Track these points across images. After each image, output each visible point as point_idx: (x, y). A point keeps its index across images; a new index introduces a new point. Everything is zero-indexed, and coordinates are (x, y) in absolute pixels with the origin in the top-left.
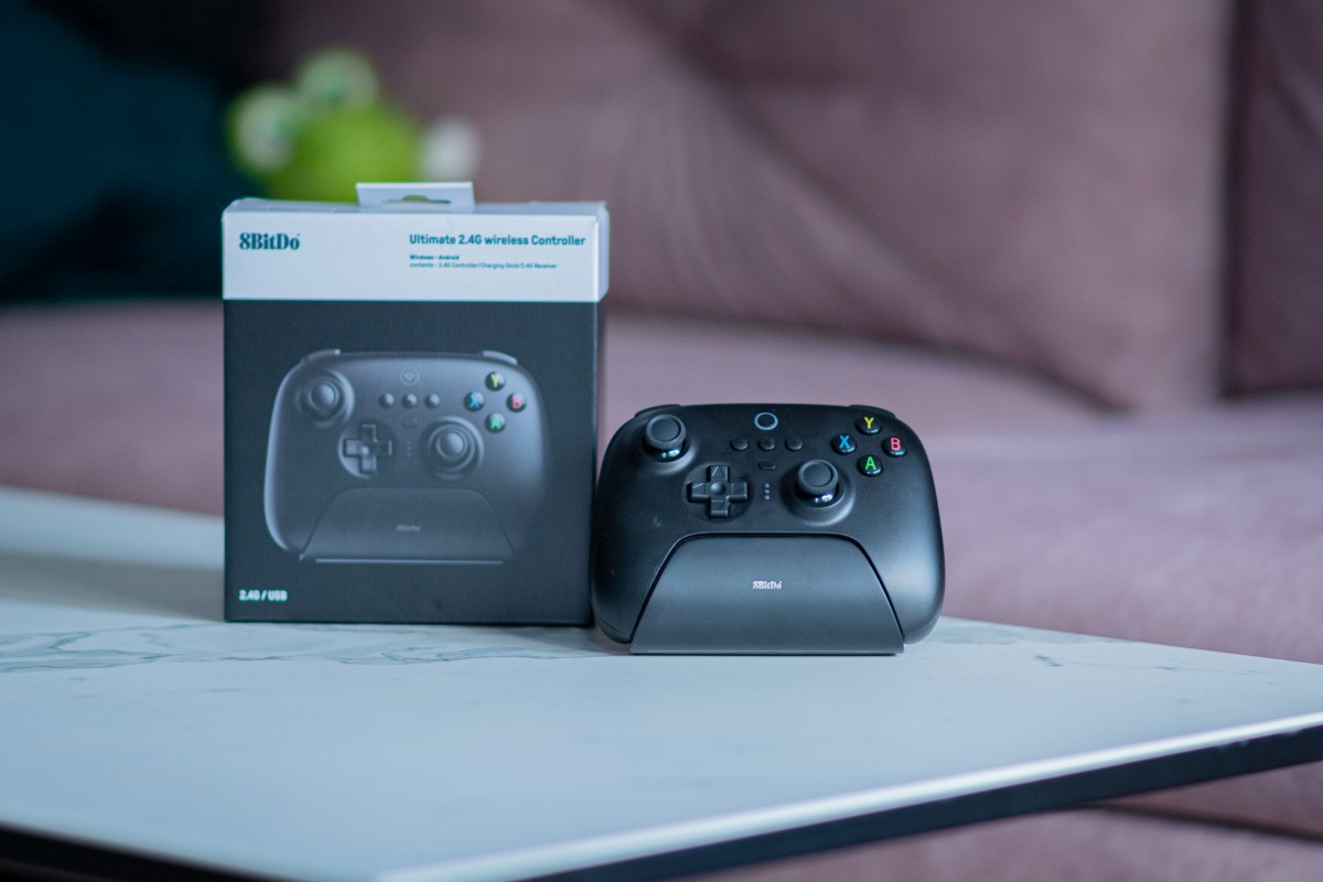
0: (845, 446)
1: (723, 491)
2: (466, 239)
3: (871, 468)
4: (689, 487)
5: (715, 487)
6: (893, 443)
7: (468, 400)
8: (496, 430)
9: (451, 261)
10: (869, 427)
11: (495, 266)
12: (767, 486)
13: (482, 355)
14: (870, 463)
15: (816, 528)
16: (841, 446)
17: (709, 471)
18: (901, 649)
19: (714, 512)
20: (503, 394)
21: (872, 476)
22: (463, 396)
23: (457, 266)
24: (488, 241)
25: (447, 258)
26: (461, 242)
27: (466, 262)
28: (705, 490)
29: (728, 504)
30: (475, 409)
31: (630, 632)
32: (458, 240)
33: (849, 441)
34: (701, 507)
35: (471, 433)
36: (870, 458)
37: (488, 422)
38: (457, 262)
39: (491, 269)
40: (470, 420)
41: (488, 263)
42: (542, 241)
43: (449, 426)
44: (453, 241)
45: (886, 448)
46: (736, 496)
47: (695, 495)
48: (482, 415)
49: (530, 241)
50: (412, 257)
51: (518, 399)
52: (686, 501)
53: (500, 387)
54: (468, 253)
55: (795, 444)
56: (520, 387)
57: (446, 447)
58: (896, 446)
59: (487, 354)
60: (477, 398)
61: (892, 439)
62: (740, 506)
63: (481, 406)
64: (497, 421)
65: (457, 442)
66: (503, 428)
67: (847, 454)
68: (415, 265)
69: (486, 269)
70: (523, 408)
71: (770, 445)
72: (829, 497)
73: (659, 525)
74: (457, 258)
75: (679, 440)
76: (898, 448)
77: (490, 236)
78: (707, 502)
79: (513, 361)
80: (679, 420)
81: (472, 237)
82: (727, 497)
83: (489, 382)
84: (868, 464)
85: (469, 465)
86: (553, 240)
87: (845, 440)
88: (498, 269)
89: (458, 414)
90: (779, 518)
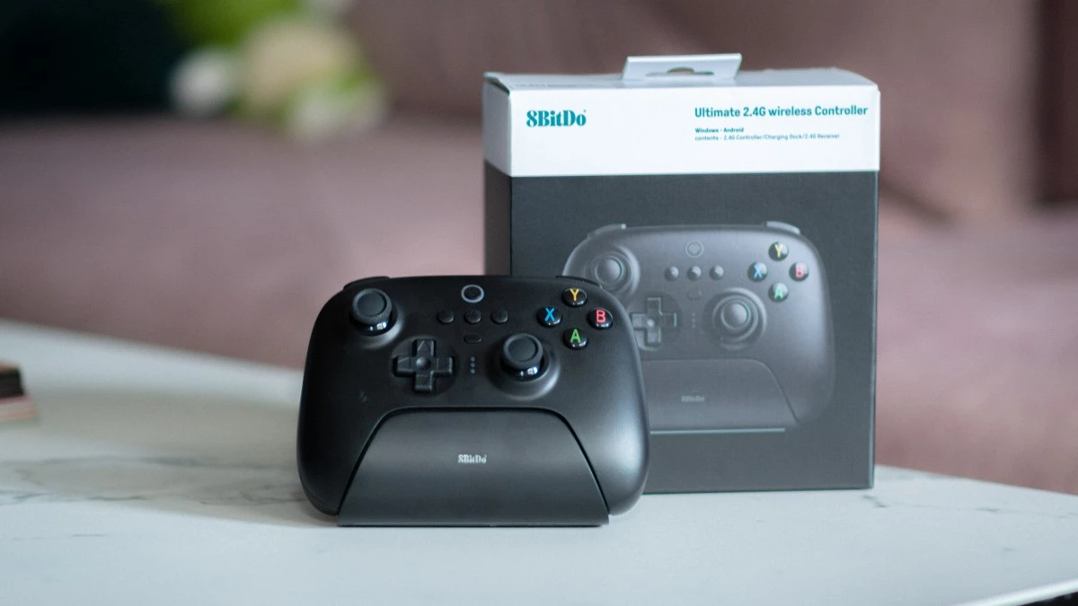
0: (550, 319)
1: (428, 365)
2: (751, 112)
3: (575, 341)
4: (395, 360)
5: (419, 362)
6: (598, 315)
7: (752, 270)
8: (779, 300)
9: (735, 134)
10: (575, 299)
11: (779, 138)
12: (473, 359)
13: (765, 224)
14: (575, 336)
15: (522, 402)
16: (547, 319)
17: (415, 344)
18: (606, 520)
19: (418, 387)
20: (787, 264)
21: (578, 348)
22: (748, 265)
23: (742, 138)
24: (772, 113)
25: (732, 130)
26: (745, 115)
27: (752, 134)
28: (411, 364)
29: (431, 380)
30: (758, 280)
31: (338, 505)
32: (742, 112)
33: (554, 314)
34: (404, 381)
35: (754, 303)
36: (576, 331)
37: (771, 292)
38: (740, 134)
39: (776, 140)
40: (752, 290)
41: (772, 134)
42: (825, 112)
43: (732, 297)
44: (737, 113)
45: (591, 319)
46: (441, 371)
47: (400, 369)
48: (765, 285)
49: (813, 111)
50: (698, 131)
51: (801, 269)
52: (393, 376)
53: (783, 257)
54: (752, 125)
55: (501, 316)
56: (801, 255)
57: (731, 318)
58: (601, 318)
59: (771, 224)
60: (761, 269)
61: (598, 312)
62: (444, 381)
63: (764, 276)
64: (780, 290)
65: (741, 312)
66: (786, 297)
67: (553, 326)
68: (700, 139)
69: (770, 140)
70: (805, 277)
71: (476, 319)
72: (536, 370)
73: (365, 399)
74: (742, 130)
75: (386, 313)
76: (604, 320)
77: (775, 108)
78: (412, 376)
79: (796, 230)
80: (385, 294)
81: (756, 109)
82: (432, 372)
83: (773, 252)
84: (573, 338)
85: (753, 335)
86: (836, 111)
87: (550, 313)
88: (783, 140)
89: (742, 285)
90: (484, 391)
